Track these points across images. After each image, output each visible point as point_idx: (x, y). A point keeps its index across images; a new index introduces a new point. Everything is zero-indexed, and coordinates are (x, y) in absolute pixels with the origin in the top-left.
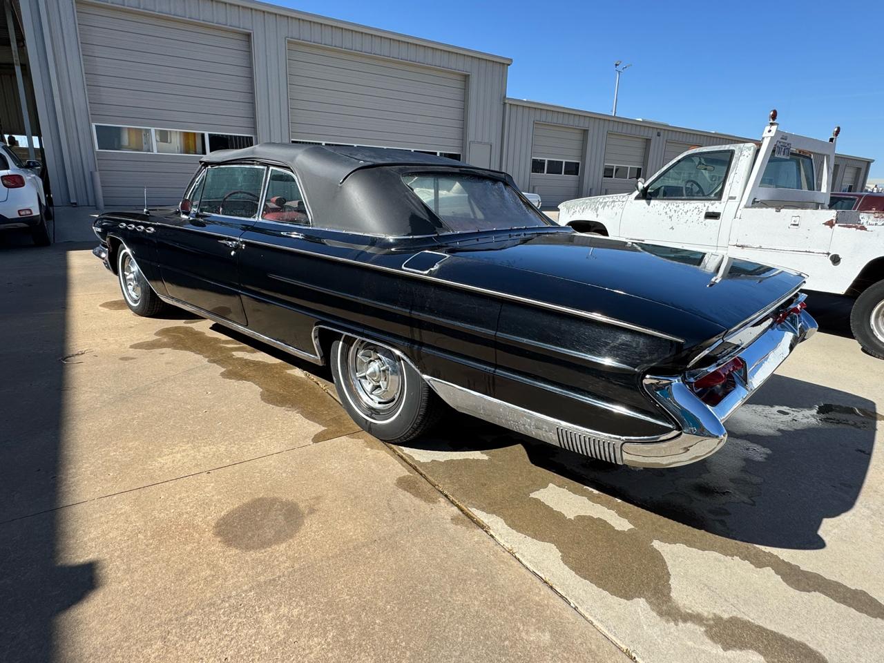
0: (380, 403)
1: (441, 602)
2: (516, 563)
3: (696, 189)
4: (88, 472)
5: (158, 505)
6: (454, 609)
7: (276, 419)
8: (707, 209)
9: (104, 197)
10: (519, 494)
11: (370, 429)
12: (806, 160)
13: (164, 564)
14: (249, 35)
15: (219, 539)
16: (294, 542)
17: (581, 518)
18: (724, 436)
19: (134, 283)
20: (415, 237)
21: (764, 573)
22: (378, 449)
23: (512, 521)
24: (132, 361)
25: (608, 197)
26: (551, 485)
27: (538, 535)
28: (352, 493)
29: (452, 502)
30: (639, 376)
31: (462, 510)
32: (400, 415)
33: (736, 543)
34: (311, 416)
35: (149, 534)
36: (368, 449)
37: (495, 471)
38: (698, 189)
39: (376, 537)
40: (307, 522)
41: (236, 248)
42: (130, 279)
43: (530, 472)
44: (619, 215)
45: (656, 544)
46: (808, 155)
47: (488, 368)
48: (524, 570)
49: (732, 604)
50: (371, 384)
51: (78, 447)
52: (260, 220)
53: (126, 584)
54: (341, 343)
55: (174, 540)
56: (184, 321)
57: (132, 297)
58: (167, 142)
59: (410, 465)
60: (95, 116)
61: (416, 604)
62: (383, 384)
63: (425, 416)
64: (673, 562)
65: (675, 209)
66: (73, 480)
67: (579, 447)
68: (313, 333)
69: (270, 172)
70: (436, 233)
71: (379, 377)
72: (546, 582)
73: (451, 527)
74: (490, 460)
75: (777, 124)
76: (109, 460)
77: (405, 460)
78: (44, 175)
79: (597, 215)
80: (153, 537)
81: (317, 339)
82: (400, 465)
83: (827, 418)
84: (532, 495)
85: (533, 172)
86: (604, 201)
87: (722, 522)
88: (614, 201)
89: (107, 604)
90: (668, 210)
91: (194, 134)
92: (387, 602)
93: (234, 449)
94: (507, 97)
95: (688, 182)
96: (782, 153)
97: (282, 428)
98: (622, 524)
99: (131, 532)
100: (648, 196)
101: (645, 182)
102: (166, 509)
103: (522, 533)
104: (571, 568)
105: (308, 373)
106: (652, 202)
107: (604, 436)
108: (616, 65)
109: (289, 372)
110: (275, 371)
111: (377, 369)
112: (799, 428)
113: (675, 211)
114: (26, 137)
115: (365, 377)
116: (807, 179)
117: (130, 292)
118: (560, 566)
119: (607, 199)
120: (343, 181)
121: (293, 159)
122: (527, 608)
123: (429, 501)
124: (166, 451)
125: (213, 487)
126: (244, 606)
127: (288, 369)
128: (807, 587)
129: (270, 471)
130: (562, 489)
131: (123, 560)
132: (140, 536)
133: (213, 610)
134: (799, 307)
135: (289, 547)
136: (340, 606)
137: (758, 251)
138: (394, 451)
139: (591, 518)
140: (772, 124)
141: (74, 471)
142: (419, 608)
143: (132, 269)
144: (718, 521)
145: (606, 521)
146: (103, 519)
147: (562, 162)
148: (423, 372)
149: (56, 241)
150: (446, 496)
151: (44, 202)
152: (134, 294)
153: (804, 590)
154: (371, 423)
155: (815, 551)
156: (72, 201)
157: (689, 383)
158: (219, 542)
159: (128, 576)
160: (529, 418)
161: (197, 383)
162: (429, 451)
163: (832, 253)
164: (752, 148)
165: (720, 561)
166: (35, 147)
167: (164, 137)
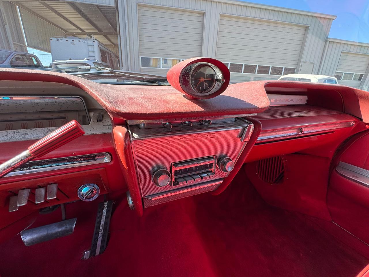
14: (204, 14)
58: (166, 64)
60: (141, 53)
94: (328, 37)
167: (165, 61)
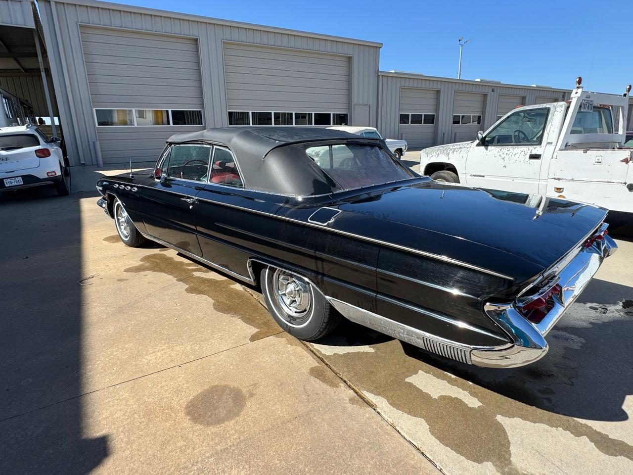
0: (296, 312)
1: (344, 465)
2: (397, 434)
3: (522, 136)
4: (100, 368)
5: (147, 392)
6: (353, 471)
7: (225, 323)
8: (531, 152)
9: (103, 158)
10: (397, 379)
11: (290, 331)
12: (606, 111)
13: (152, 437)
14: (196, 40)
15: (188, 417)
16: (239, 419)
17: (443, 398)
18: (546, 347)
19: (125, 224)
20: (317, 196)
21: (581, 440)
22: (296, 345)
23: (393, 400)
24: (125, 281)
25: (456, 145)
26: (420, 371)
27: (412, 412)
28: (279, 380)
29: (349, 386)
30: (481, 304)
31: (357, 393)
32: (310, 322)
33: (559, 417)
34: (249, 320)
35: (142, 414)
36: (289, 346)
37: (380, 361)
38: (523, 136)
39: (296, 415)
40: (248, 404)
41: (193, 204)
42: (122, 222)
43: (405, 361)
44: (465, 158)
45: (499, 418)
46: (607, 107)
47: (371, 293)
48: (402, 440)
49: (557, 467)
50: (289, 300)
51: (92, 349)
52: (209, 183)
53: (128, 452)
54: (267, 270)
55: (158, 419)
56: (159, 249)
57: (124, 234)
58: (143, 118)
59: (319, 357)
60: (95, 103)
61: (326, 467)
62: (298, 299)
63: (327, 323)
64: (511, 432)
65: (506, 152)
66: (90, 374)
67: (439, 351)
68: (248, 264)
69: (214, 150)
70: (331, 192)
71: (295, 294)
72: (418, 449)
73: (350, 407)
74: (376, 352)
75: (582, 87)
76: (113, 358)
77: (315, 354)
78: (63, 146)
79: (449, 158)
80: (144, 416)
81: (251, 268)
82: (312, 358)
83: (628, 312)
84: (407, 380)
85: (400, 123)
86: (454, 148)
87: (549, 400)
88: (461, 148)
89: (116, 468)
90: (501, 153)
91: (162, 111)
92: (305, 465)
93: (196, 348)
94: (380, 71)
95: (515, 132)
96: (587, 108)
97: (229, 331)
98: (473, 402)
99: (130, 413)
100: (486, 143)
101: (483, 133)
102: (152, 395)
103: (400, 410)
104: (437, 438)
105: (246, 287)
106: (489, 148)
107: (457, 344)
108: (460, 40)
109: (232, 286)
110: (222, 286)
111: (293, 289)
112: (606, 321)
113: (507, 154)
114: (49, 118)
115: (285, 294)
116: (607, 124)
117: (122, 230)
118: (428, 436)
119: (456, 147)
120: (265, 157)
121: (230, 141)
122: (405, 470)
123: (333, 386)
124: (151, 350)
125: (183, 377)
126: (207, 469)
127: (231, 284)
128: (615, 452)
129: (222, 364)
130: (428, 374)
131: (125, 434)
132: (136, 416)
133: (186, 472)
134: (602, 234)
135: (236, 423)
136: (273, 468)
137: (571, 182)
138: (307, 347)
139: (450, 398)
140: (578, 88)
141: (90, 366)
142: (328, 470)
143: (123, 215)
144: (545, 398)
145: (461, 400)
146: (111, 403)
147: (422, 115)
148: (326, 294)
149: (72, 192)
150: (345, 382)
151: (63, 165)
152: (125, 231)
153: (612, 454)
154: (290, 326)
155: (620, 422)
156: (82, 163)
157: (519, 308)
158: (189, 420)
159: (129, 447)
160: (402, 329)
161: (170, 297)
162: (332, 346)
163: (629, 183)
164: (564, 106)
165: (548, 431)
166: (56, 124)
167: (141, 114)
